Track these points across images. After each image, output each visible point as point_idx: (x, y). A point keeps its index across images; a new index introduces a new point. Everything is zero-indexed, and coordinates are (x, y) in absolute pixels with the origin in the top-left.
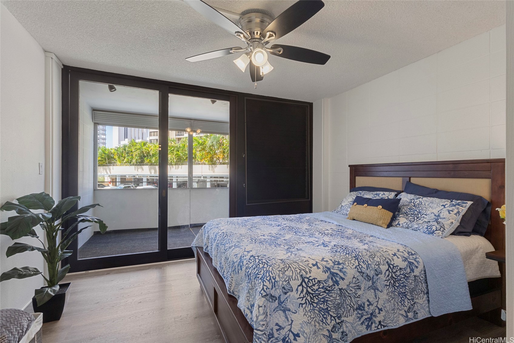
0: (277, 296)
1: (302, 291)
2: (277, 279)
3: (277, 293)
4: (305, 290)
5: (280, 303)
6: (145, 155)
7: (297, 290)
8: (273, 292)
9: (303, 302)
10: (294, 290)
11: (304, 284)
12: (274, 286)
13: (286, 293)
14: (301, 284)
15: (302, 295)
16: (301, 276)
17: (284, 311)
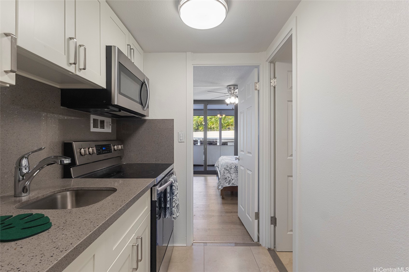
0: (228, 170)
1: (235, 169)
2: (229, 166)
3: (228, 169)
4: (236, 169)
5: (229, 171)
6: (200, 124)
7: (234, 169)
8: (227, 168)
9: (235, 172)
10: (233, 169)
11: (236, 168)
12: (227, 167)
13: (230, 169)
14: (235, 168)
15: (235, 170)
16: (235, 166)
17: (230, 174)
